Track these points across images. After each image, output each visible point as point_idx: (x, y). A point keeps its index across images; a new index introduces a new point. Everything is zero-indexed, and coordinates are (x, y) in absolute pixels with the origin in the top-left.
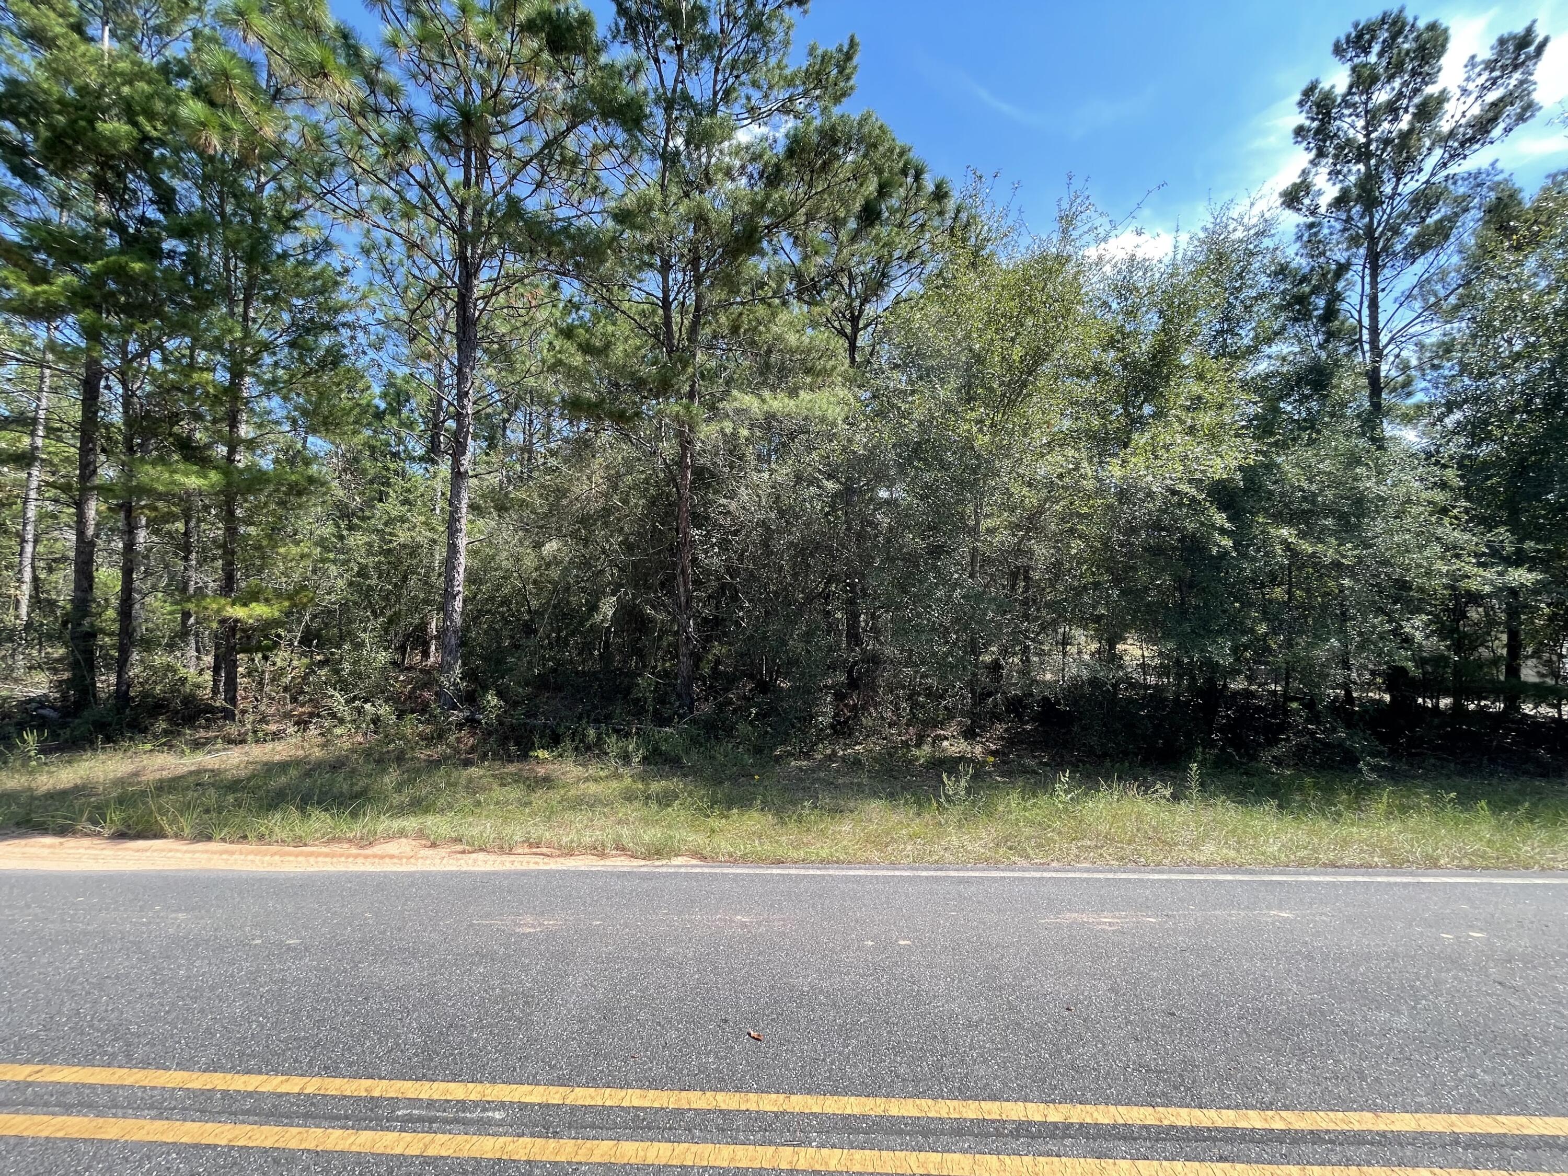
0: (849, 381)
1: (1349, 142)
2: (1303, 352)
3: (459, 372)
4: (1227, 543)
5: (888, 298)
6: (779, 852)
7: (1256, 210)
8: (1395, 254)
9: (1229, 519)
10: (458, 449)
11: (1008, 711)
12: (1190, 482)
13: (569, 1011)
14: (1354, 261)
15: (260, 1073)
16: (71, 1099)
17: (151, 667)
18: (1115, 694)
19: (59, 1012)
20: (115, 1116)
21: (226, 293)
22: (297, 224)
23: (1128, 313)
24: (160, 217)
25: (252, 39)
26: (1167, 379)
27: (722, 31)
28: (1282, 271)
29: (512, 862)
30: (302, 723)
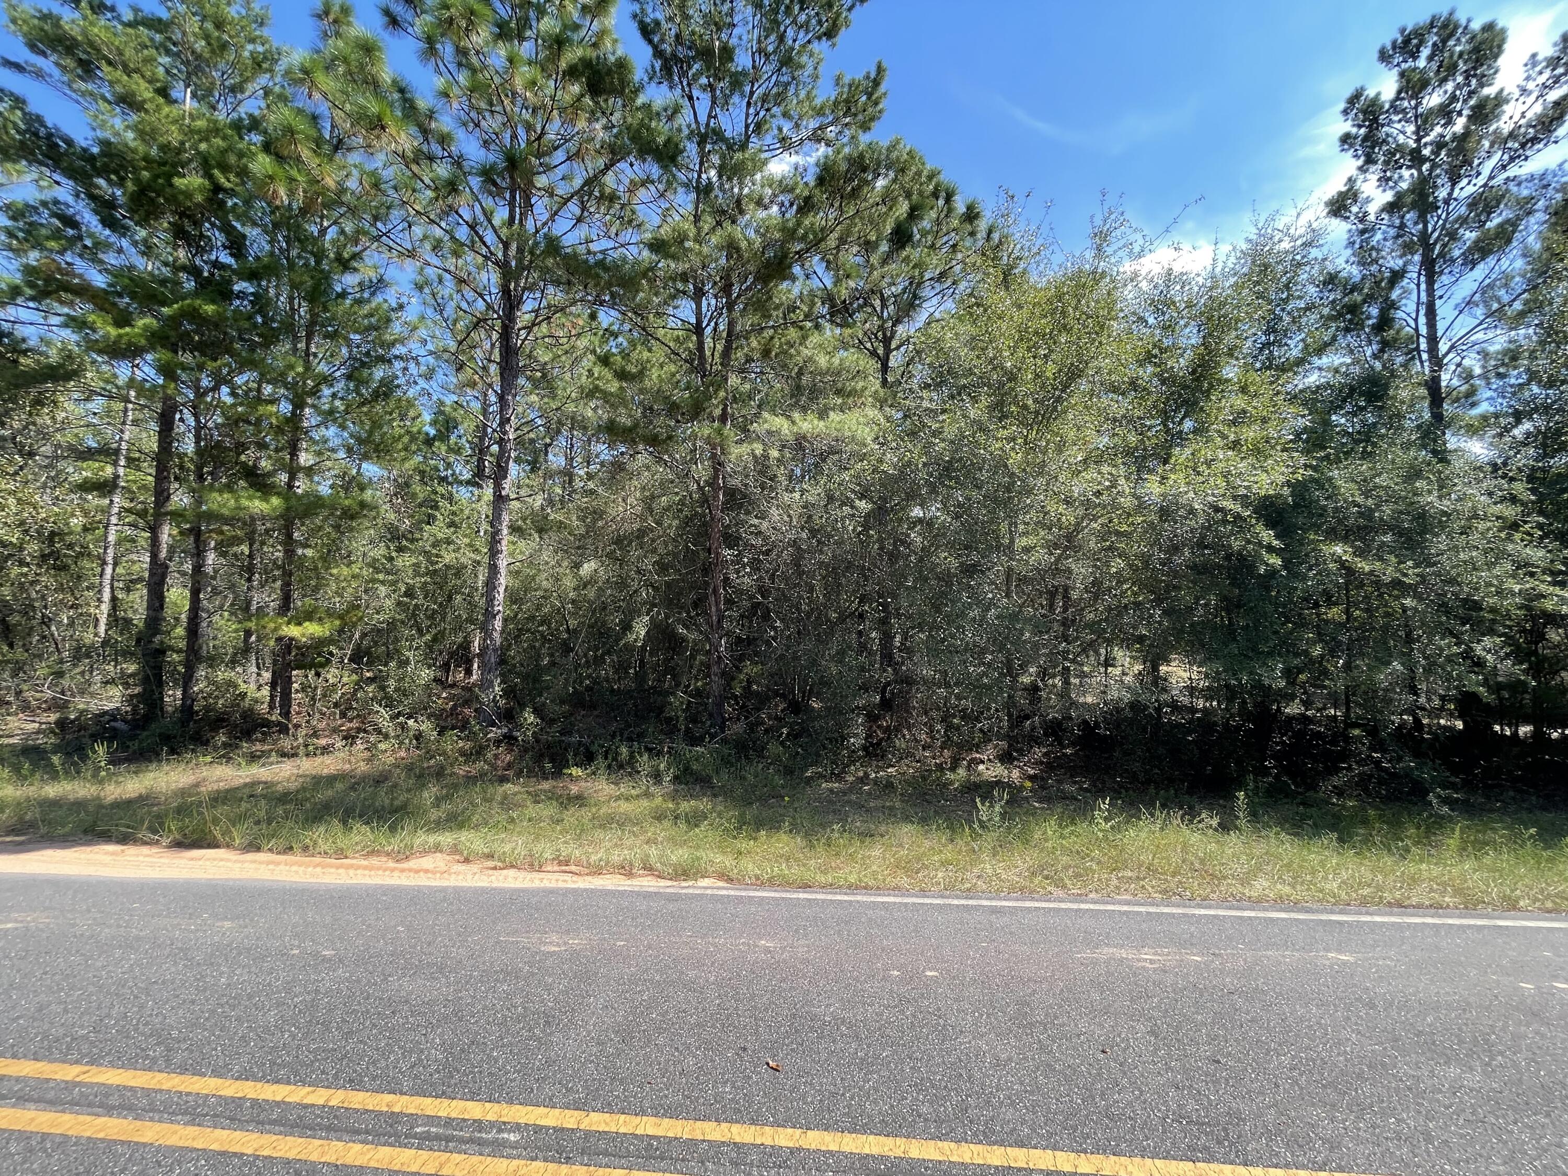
0: (881, 403)
1: (1400, 148)
2: (1356, 362)
3: (501, 398)
4: (1275, 561)
5: (921, 317)
6: (807, 875)
7: (1303, 221)
8: (1453, 261)
9: (1277, 537)
10: (500, 473)
11: (1046, 734)
12: (1235, 498)
13: (589, 1033)
14: (1410, 268)
15: (289, 1083)
16: (114, 1100)
17: (214, 683)
18: (1160, 717)
19: (108, 1016)
20: (151, 1119)
21: (289, 328)
22: (356, 265)
23: (1164, 328)
24: (230, 260)
25: (317, 96)
26: (1207, 394)
27: (754, 67)
28: (1331, 280)
29: (542, 880)
30: (350, 738)
